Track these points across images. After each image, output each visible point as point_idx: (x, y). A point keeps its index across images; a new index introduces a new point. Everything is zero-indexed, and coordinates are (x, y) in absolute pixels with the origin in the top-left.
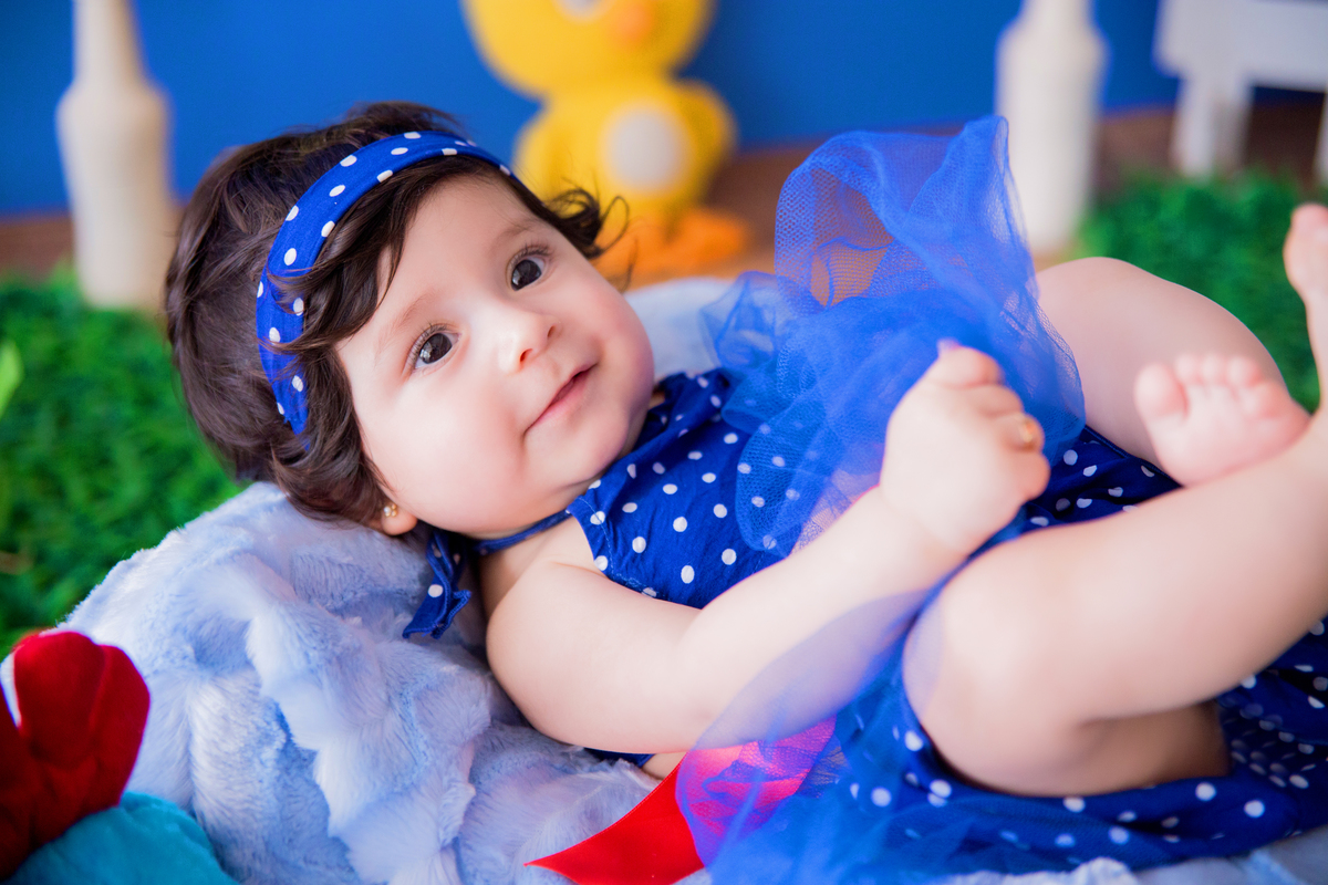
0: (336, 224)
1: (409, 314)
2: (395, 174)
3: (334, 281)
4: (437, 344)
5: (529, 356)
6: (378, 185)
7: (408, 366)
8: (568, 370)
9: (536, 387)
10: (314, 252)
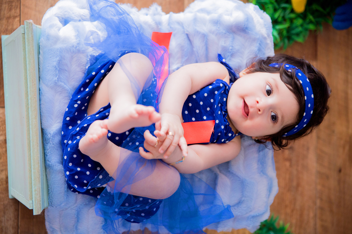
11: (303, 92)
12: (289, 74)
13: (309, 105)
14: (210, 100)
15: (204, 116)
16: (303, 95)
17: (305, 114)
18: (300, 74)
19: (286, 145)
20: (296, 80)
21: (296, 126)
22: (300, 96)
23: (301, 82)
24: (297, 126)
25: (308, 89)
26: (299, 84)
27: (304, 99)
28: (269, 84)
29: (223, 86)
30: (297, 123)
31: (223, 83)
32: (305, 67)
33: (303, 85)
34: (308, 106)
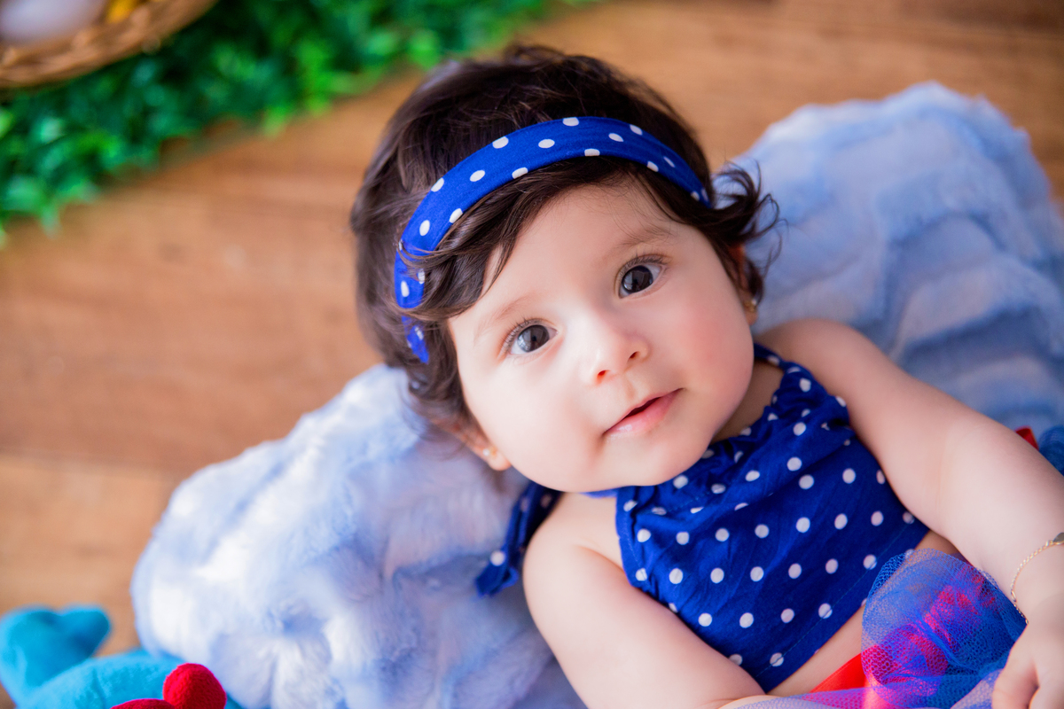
0: (464, 212)
1: (507, 310)
2: (531, 172)
3: (448, 266)
4: (537, 335)
5: (607, 375)
6: (513, 181)
7: (503, 350)
8: (641, 396)
9: (610, 403)
10: (440, 234)
11: (501, 194)
12: (437, 277)
13: (547, 144)
14: (725, 547)
15: (801, 534)
16: (510, 189)
17: (591, 152)
18: (425, 228)
19: (741, 178)
20: (456, 242)
21: (650, 170)
22: (519, 203)
23: (456, 214)
24: (652, 166)
25: (478, 176)
26: (472, 222)
27: (526, 180)
28: (506, 344)
29: (644, 527)
30: (641, 169)
31: (628, 534)
32: (386, 212)
33: (466, 203)
34: (552, 149)
